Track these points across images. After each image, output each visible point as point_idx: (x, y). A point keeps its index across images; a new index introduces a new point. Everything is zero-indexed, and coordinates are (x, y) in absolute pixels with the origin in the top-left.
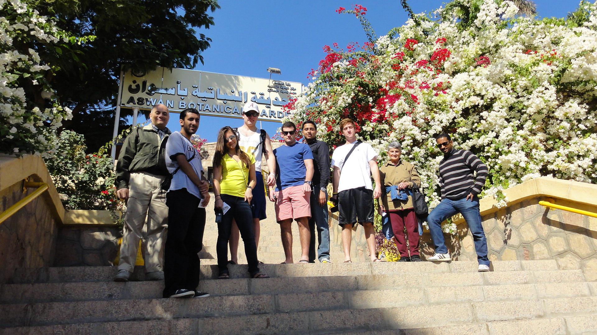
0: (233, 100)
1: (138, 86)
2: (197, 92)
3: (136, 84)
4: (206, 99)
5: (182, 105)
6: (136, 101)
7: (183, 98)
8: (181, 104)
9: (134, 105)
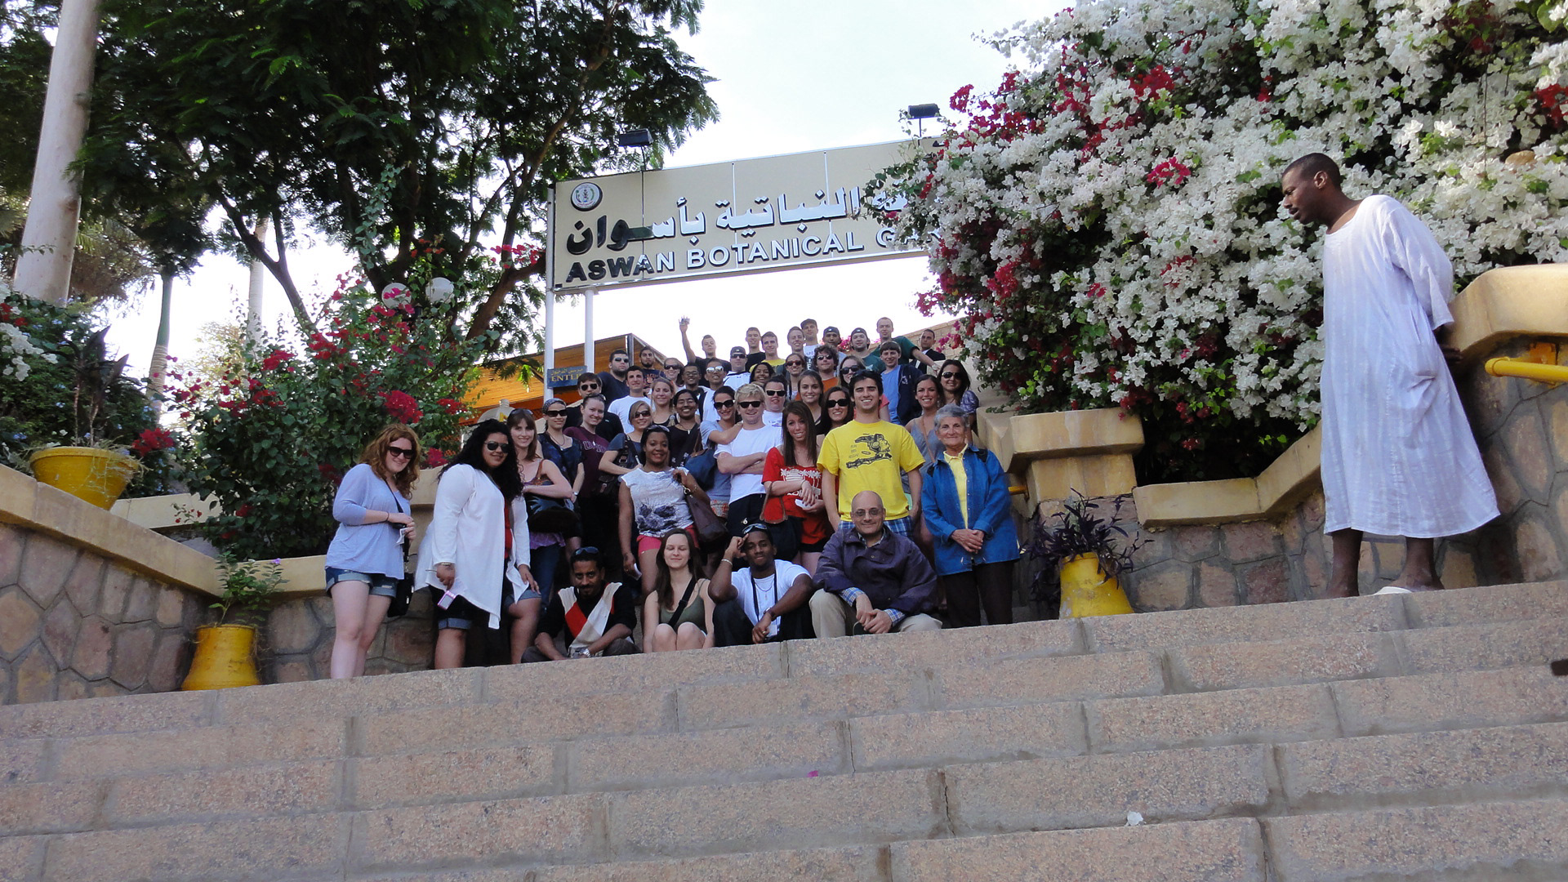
0: (823, 218)
1: (587, 234)
2: (729, 216)
3: (583, 230)
4: (751, 231)
5: (695, 257)
6: (587, 272)
7: (694, 239)
8: (691, 258)
9: (584, 283)
